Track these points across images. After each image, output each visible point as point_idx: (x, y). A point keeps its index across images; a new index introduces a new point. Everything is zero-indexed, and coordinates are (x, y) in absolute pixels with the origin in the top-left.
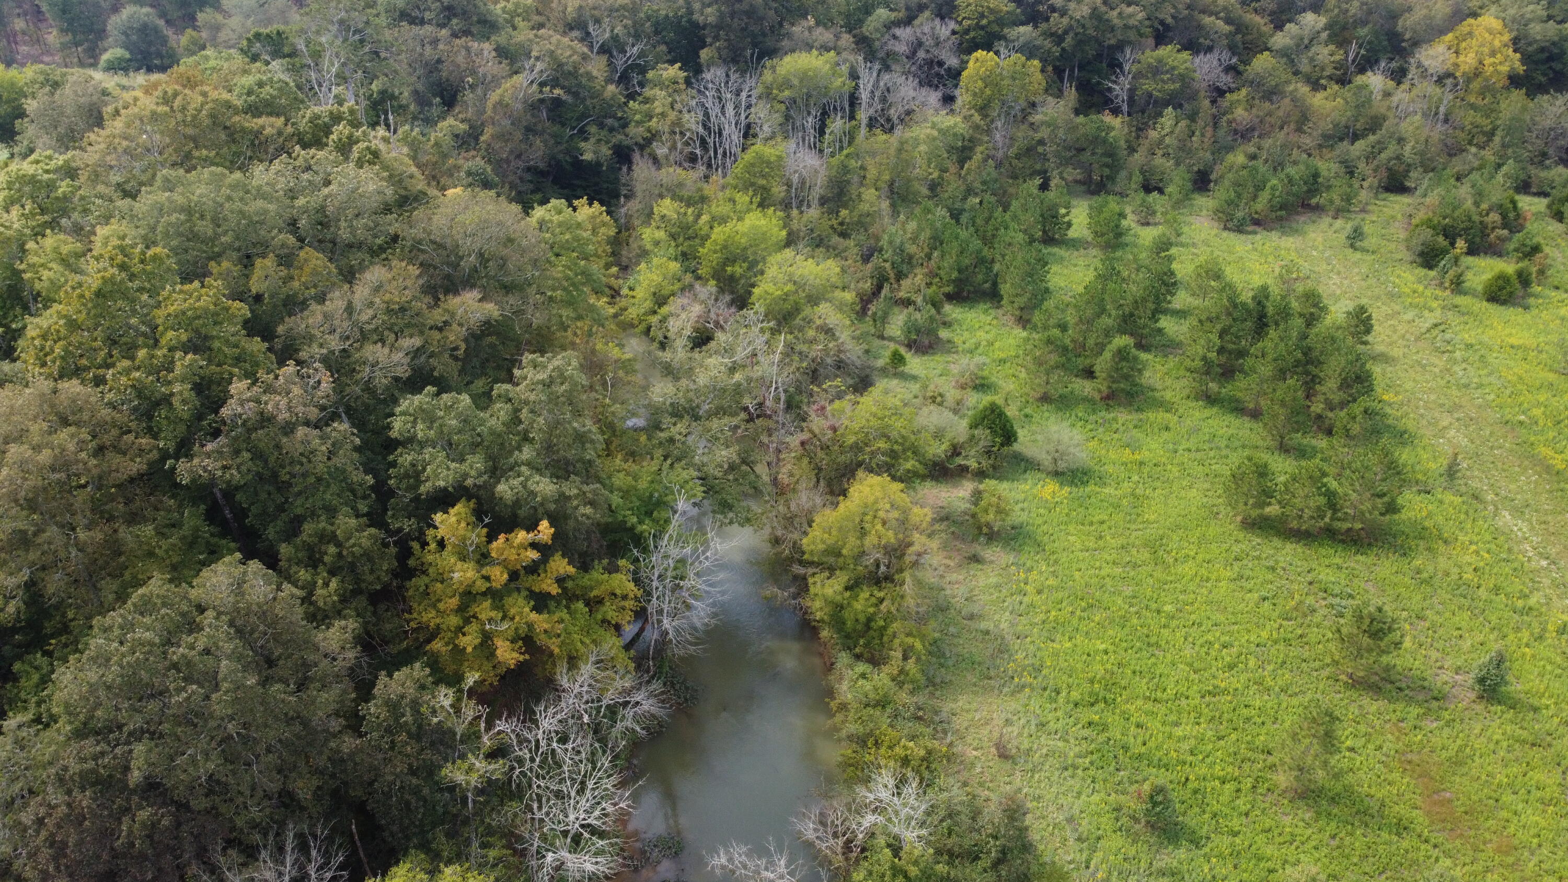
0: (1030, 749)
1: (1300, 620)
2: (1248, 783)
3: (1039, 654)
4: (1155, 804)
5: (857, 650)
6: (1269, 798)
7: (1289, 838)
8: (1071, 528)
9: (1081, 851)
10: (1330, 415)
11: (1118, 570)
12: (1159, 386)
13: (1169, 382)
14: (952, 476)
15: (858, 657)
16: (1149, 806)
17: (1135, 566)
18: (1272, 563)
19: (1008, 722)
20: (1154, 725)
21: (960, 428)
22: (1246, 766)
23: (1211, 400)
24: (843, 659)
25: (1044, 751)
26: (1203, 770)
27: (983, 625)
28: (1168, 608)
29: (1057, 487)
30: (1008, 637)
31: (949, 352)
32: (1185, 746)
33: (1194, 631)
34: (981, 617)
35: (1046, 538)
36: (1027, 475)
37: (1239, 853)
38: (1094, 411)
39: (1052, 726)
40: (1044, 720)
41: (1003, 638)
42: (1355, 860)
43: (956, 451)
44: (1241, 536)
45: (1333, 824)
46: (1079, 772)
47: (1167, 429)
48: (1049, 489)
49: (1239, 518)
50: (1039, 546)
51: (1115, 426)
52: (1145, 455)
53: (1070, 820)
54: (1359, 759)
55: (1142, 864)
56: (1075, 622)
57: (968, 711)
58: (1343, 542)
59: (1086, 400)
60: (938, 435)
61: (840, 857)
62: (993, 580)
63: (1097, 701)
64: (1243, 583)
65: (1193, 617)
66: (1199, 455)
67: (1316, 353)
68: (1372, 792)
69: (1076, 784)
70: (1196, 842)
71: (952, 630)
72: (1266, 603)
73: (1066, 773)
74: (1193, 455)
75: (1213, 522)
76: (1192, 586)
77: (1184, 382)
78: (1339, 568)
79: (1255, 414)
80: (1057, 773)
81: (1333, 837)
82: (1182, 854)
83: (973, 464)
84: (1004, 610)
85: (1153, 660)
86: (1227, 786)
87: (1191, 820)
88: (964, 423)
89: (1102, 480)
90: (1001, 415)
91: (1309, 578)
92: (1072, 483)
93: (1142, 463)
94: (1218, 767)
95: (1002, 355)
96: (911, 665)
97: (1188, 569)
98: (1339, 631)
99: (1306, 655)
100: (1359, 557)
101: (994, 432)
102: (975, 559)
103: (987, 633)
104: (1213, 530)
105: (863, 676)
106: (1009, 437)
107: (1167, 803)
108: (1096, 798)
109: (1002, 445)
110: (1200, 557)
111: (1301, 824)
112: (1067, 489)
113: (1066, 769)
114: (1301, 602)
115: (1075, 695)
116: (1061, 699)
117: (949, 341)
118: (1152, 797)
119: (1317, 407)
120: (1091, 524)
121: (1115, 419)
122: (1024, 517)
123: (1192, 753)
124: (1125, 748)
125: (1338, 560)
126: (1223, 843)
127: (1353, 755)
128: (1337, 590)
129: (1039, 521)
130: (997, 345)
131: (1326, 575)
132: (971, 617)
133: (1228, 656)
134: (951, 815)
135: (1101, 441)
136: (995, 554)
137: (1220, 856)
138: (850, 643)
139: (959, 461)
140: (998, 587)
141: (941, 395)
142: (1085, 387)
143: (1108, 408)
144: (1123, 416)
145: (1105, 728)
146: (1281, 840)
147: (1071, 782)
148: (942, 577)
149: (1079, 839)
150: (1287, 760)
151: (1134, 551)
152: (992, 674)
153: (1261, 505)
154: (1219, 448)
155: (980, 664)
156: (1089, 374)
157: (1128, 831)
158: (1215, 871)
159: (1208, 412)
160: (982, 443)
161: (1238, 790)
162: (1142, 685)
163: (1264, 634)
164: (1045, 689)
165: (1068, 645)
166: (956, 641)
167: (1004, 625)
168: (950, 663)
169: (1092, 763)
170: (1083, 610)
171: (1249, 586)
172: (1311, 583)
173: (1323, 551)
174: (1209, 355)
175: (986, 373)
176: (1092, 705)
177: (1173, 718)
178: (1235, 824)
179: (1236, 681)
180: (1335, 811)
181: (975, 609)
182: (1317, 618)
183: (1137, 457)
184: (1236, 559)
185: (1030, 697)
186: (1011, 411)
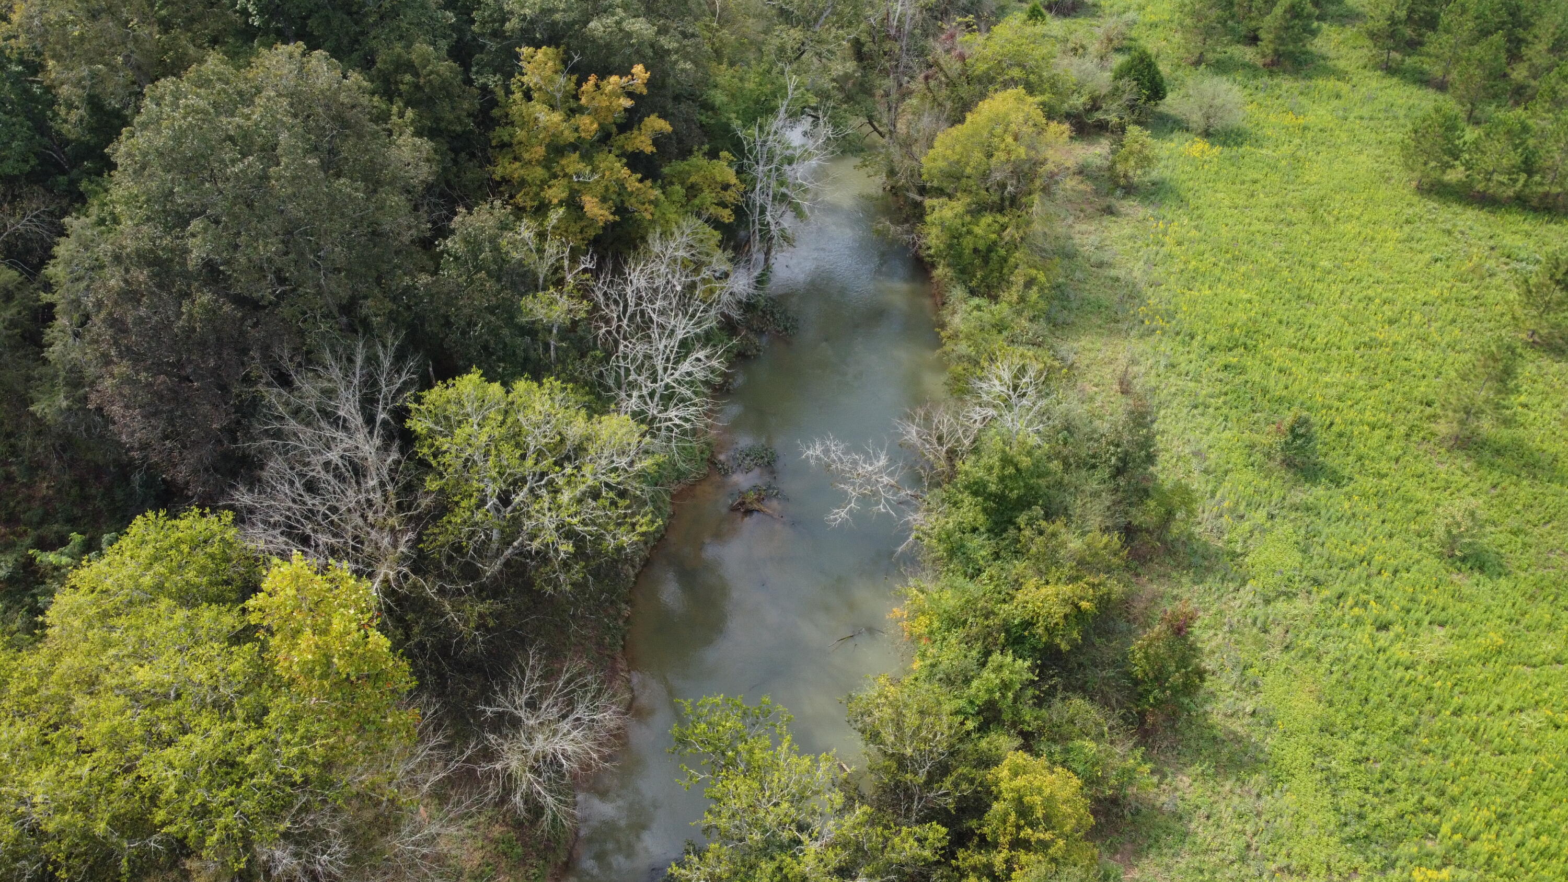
0: (1158, 387)
1: (1476, 282)
2: (1402, 430)
3: (1174, 301)
4: (1296, 437)
5: (973, 284)
6: (1425, 446)
7: (1443, 483)
8: (1220, 186)
9: (1207, 481)
10: (1533, 83)
11: (1269, 227)
12: (1332, 54)
13: (1344, 50)
14: (1088, 134)
15: (973, 293)
16: (1290, 438)
17: (1290, 224)
18: (1449, 226)
19: (1134, 362)
20: (1300, 371)
21: (1103, 80)
22: (1401, 416)
23: (1390, 70)
24: (958, 292)
25: (1173, 390)
26: (1351, 415)
27: (1113, 273)
28: (1325, 264)
29: (1207, 146)
30: (1142, 286)
31: (1093, 15)
32: (1333, 392)
33: (1351, 288)
34: (1110, 265)
35: (1190, 194)
36: (1173, 136)
37: (1385, 493)
38: (1255, 77)
39: (1183, 367)
40: (1175, 361)
41: (1134, 286)
42: (1519, 507)
43: (1095, 105)
44: (1415, 199)
45: (1496, 474)
46: (1211, 410)
47: (1338, 96)
48: (1198, 147)
49: (1414, 183)
50: (1182, 201)
51: (1277, 92)
52: (1311, 119)
53: (1196, 454)
54: (1532, 415)
55: (1275, 497)
56: (1217, 272)
57: (1090, 351)
58: (1535, 210)
59: (1245, 66)
60: (1078, 88)
61: (943, 462)
62: (1128, 231)
63: (1236, 346)
64: (1414, 245)
65: (1353, 273)
66: (1372, 124)
67: (1525, 14)
68: (1544, 447)
69: (1206, 422)
70: (1337, 480)
71: (1078, 275)
72: (1438, 264)
73: (1195, 412)
74: (1365, 123)
75: (1383, 187)
76: (1353, 245)
77: (1359, 53)
78: (1528, 235)
79: (1442, 87)
80: (1185, 411)
81: (1494, 487)
82: (1320, 491)
83: (1113, 119)
84: (1138, 260)
85: (1302, 311)
86: (1377, 432)
87: (1334, 460)
88: (1108, 76)
89: (1258, 143)
90: (1150, 65)
91: (1492, 243)
92: (1224, 144)
93: (1305, 128)
94: (1368, 413)
95: (1154, 18)
96: (1033, 294)
97: (1350, 228)
98: (1526, 281)
99: (1480, 315)
100: (1552, 226)
101: (1140, 84)
102: (1109, 211)
103: (1117, 279)
104: (1383, 192)
105: (978, 308)
106: (1157, 90)
107: (1308, 438)
108: (1227, 434)
109: (1149, 99)
110: (1365, 218)
111: (1459, 473)
112: (1217, 150)
113: (1196, 407)
114: (1480, 266)
115: (1212, 339)
116: (1195, 343)
117: (1095, 5)
118: (1292, 430)
119: (1519, 73)
120: (1243, 183)
121: (1279, 86)
122: (1167, 174)
123: (1340, 399)
124: (1265, 391)
125: (1526, 227)
126: (1369, 484)
127: (1525, 411)
128: (1523, 255)
129: (1184, 177)
130: (1149, 9)
131: (1510, 240)
132: (1101, 265)
133: (1388, 311)
134: (1069, 428)
135: (1260, 105)
136: (1132, 207)
137: (1363, 495)
138: (966, 277)
139: (1099, 115)
140: (1132, 237)
141: (1083, 47)
142: (1249, 54)
143: (1271, 74)
144: (1287, 84)
145: (1243, 371)
146: (1435, 485)
147: (1201, 419)
148: (1070, 226)
149: (1206, 471)
150: (1453, 400)
151: (1290, 210)
152: (1120, 316)
153: (1446, 166)
154: (1396, 118)
155: (1107, 308)
156: (1253, 39)
157: (1261, 467)
158: (1356, 510)
159: (1386, 82)
160: (1126, 97)
161: (1389, 437)
162: (1289, 334)
163: (1434, 293)
164: (1178, 334)
165: (1208, 292)
166: (1082, 286)
167: (1137, 273)
168: (1074, 305)
169: (1225, 403)
170: (1228, 262)
171: (1419, 247)
172: (1492, 248)
173: (1510, 218)
174: (1398, 13)
175: (1134, 34)
176: (1230, 350)
177: (1322, 365)
178: (1384, 466)
179: (1397, 335)
180: (1500, 461)
181: (1106, 257)
182: (1497, 281)
183: (1301, 121)
184: (1408, 222)
185: (1160, 341)
186: (1164, 68)
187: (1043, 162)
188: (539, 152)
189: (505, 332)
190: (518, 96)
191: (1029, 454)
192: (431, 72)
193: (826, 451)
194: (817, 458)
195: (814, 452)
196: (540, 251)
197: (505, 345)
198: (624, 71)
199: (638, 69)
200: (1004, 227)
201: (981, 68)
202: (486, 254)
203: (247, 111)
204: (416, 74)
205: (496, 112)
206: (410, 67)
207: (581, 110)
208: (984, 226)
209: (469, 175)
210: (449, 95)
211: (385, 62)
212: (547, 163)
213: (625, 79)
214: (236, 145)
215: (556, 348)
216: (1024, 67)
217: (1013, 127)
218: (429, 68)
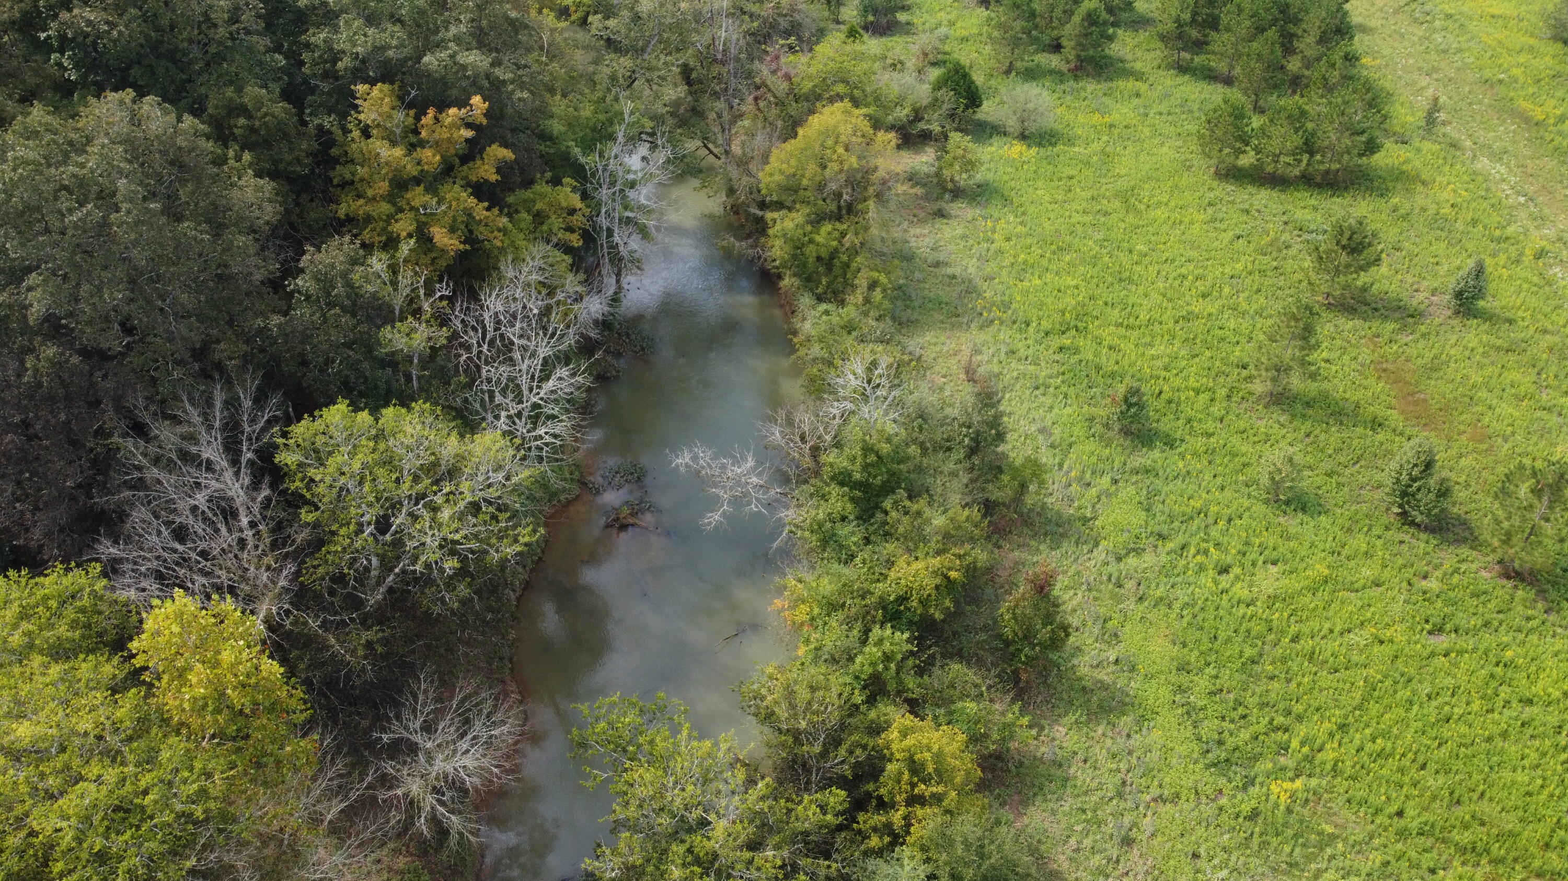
0: (1001, 373)
1: (1275, 254)
2: (1224, 392)
3: (1007, 292)
4: (1130, 406)
5: (820, 290)
6: (1244, 405)
7: (1263, 437)
8: (1040, 183)
9: (1055, 455)
10: (1307, 73)
11: (1087, 219)
12: (1129, 57)
13: (1139, 54)
14: (914, 144)
15: (820, 299)
16: (1124, 407)
17: (1106, 214)
18: (1246, 206)
19: (977, 351)
20: (1127, 347)
21: (923, 92)
22: (1221, 380)
23: (1182, 69)
24: (805, 300)
25: (1015, 374)
26: (1177, 382)
27: (949, 271)
28: (1140, 247)
29: (1024, 148)
30: (978, 281)
31: (908, 33)
32: (1159, 363)
33: (1166, 267)
34: (946, 264)
35: (1013, 193)
36: (992, 141)
37: (1214, 450)
38: (1062, 82)
39: (1022, 352)
40: (1014, 348)
41: (970, 281)
42: (1330, 452)
43: (917, 116)
44: (1215, 184)
45: (1308, 424)
46: (1052, 390)
47: (1138, 95)
48: (1017, 149)
49: (1213, 170)
50: (1006, 200)
51: (1083, 94)
52: (1115, 117)
53: (1041, 431)
54: (1334, 368)
55: (1116, 463)
56: (1045, 262)
57: (935, 344)
58: (1319, 186)
59: (1052, 72)
60: (899, 103)
61: (807, 459)
62: (959, 231)
63: (1068, 329)
64: (1218, 225)
65: (1167, 254)
66: (1170, 118)
67: (1293, 11)
68: (1347, 396)
69: (1048, 401)
70: (1170, 443)
71: (917, 275)
72: (1241, 240)
73: (1037, 392)
74: (1164, 117)
75: (1186, 174)
76: (1165, 229)
77: (1152, 55)
78: (1315, 209)
79: (1228, 81)
80: (1028, 392)
81: (1308, 435)
82: (1156, 454)
83: (936, 128)
84: (971, 257)
85: (1125, 292)
86: (1201, 396)
87: (1166, 425)
88: (927, 87)
89: (1070, 142)
90: (965, 76)
91: (1285, 218)
92: (1040, 145)
93: (1112, 126)
94: (1192, 380)
95: (965, 33)
96: (877, 295)
97: (1160, 214)
98: (1317, 249)
99: (1281, 284)
100: (1335, 199)
101: (958, 93)
102: (941, 214)
103: (954, 277)
104: (1186, 180)
105: (827, 313)
106: (973, 99)
107: (1141, 406)
108: (1069, 410)
109: (967, 107)
110: (1172, 204)
111: (1276, 426)
112: (1033, 151)
113: (1037, 388)
114: (1276, 239)
115: (1046, 325)
116: (1031, 330)
117: (908, 24)
118: (1126, 400)
119: (1294, 65)
120: (1060, 179)
121: (1084, 89)
122: (990, 176)
123: (1166, 369)
124: (1098, 368)
125: (1313, 202)
126: (1199, 443)
127: (1328, 365)
128: (1313, 227)
129: (1006, 178)
130: (959, 24)
131: (1302, 215)
132: (937, 264)
133: (1201, 286)
134: (923, 416)
135: (1068, 106)
136: (959, 208)
137: (1195, 454)
138: (811, 285)
139: (922, 126)
140: (964, 237)
141: (901, 62)
142: (1053, 61)
143: (1076, 78)
144: (1091, 86)
145: (1077, 351)
146: (1256, 439)
147: (1042, 399)
148: (905, 231)
149: (1053, 446)
150: (1264, 359)
151: (1105, 202)
152: (960, 310)
153: (1238, 152)
154: (1190, 111)
155: (947, 304)
156: (1057, 47)
157: (1101, 437)
158: (1190, 468)
159: (1180, 80)
160: (945, 106)
161: (1212, 400)
162: (1115, 314)
163: (1240, 266)
164: (1014, 322)
165: (1038, 282)
166: (922, 285)
167: (971, 270)
168: (916, 304)
169: (1063, 382)
170: (1054, 253)
171: (1223, 227)
172: (1286, 223)
173: (1298, 195)
174: (1183, 16)
175: (947, 48)
176: (1063, 333)
177: (1148, 339)
178: (1210, 426)
179: (1211, 307)
180: (1310, 412)
181: (942, 257)
182: (1292, 252)
183: (1107, 119)
184: (1210, 204)
185: (999, 330)
186: (978, 78)
187: (876, 169)
188: (383, 187)
189: (366, 365)
190: (356, 134)
191: (888, 440)
192: (266, 115)
193: (695, 458)
194: (687, 465)
195: (683, 460)
196: (394, 284)
197: (366, 378)
198: (463, 103)
199: (476, 100)
200: (843, 234)
201: (808, 85)
202: (339, 289)
203: (81, 159)
204: (250, 117)
205: (334, 151)
206: (243, 111)
207: (422, 144)
208: (825, 234)
209: (313, 215)
210: (285, 136)
211: (216, 107)
212: (391, 198)
213: (463, 111)
214: (71, 194)
215: (419, 378)
216: (848, 83)
217: (843, 138)
218: (264, 110)
